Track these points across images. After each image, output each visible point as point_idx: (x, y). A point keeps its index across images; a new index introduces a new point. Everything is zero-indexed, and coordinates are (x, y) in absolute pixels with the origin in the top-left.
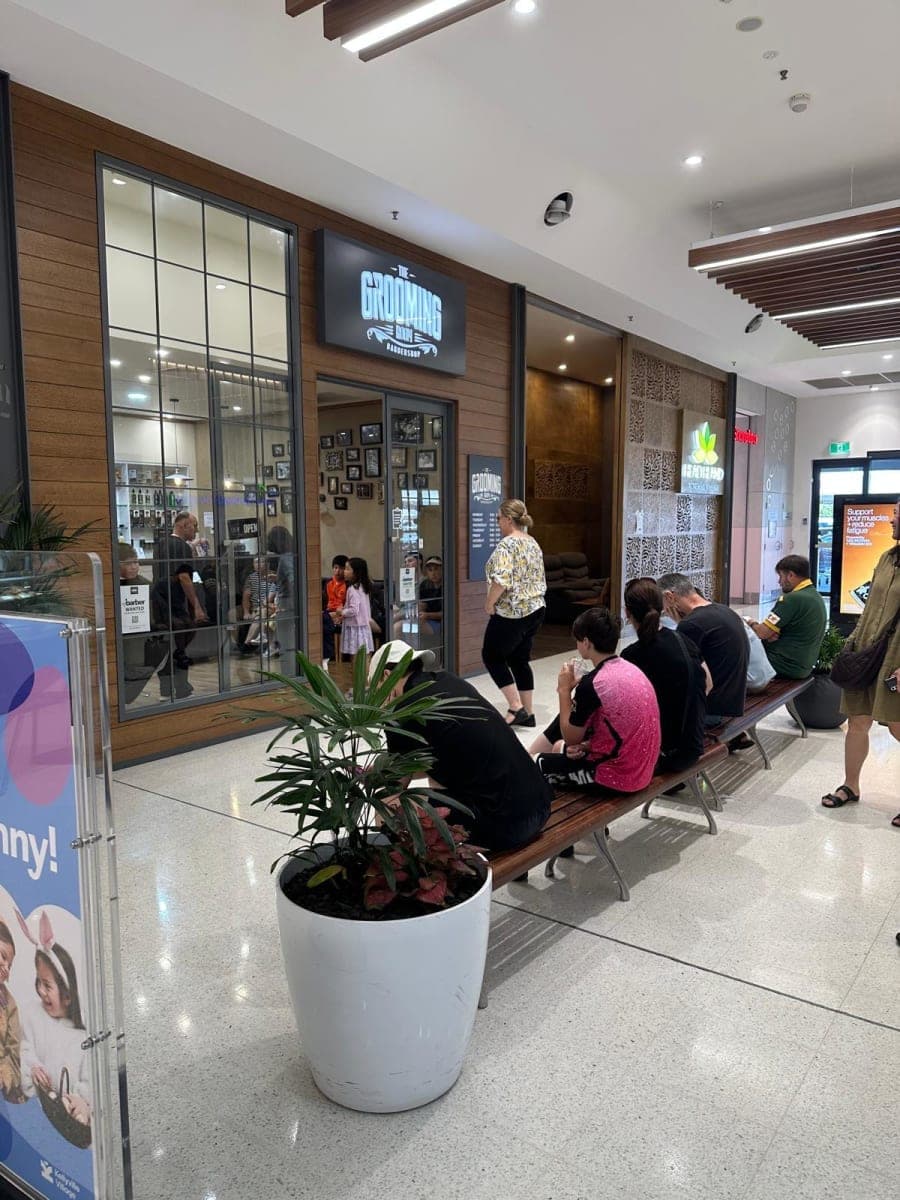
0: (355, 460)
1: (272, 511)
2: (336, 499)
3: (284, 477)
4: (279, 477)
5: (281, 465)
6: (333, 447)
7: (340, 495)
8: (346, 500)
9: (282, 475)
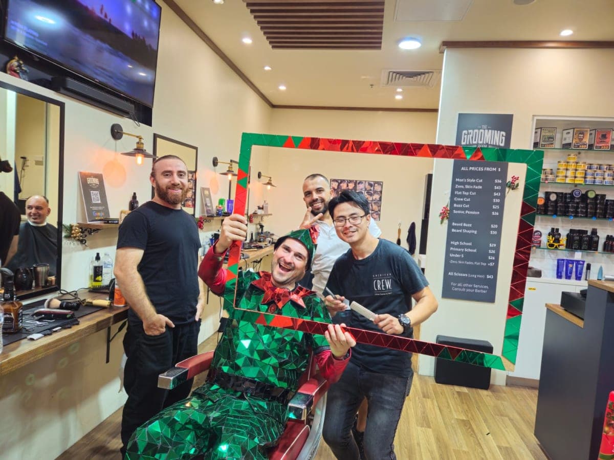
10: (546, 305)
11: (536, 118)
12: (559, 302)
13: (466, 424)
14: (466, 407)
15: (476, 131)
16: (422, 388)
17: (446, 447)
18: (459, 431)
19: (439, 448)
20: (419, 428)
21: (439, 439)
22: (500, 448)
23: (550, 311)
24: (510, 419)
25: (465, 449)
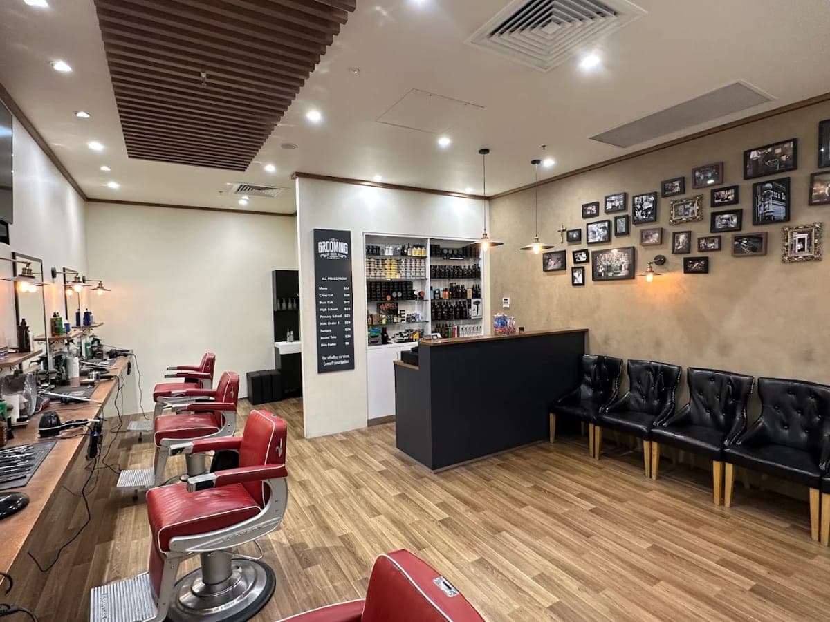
0: (730, 203)
1: (579, 280)
2: (686, 260)
3: (597, 240)
4: (590, 241)
5: (594, 227)
6: (683, 191)
7: (695, 253)
8: (706, 259)
9: (595, 237)
10: (394, 362)
11: (365, 234)
12: (400, 358)
13: (355, 457)
14: (349, 448)
15: (327, 242)
16: (315, 447)
17: (349, 474)
18: (352, 463)
19: (346, 476)
20: (327, 471)
21: (343, 472)
22: (380, 462)
23: (396, 366)
24: (379, 445)
25: (361, 471)
